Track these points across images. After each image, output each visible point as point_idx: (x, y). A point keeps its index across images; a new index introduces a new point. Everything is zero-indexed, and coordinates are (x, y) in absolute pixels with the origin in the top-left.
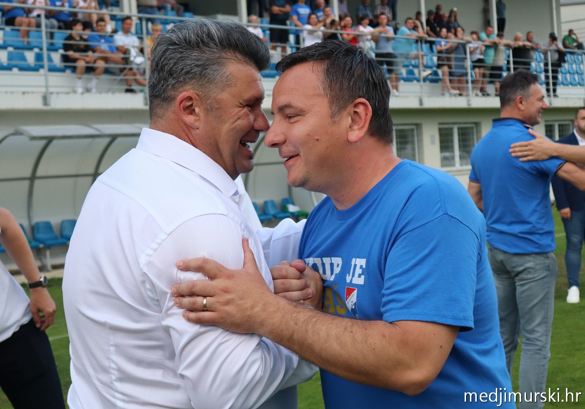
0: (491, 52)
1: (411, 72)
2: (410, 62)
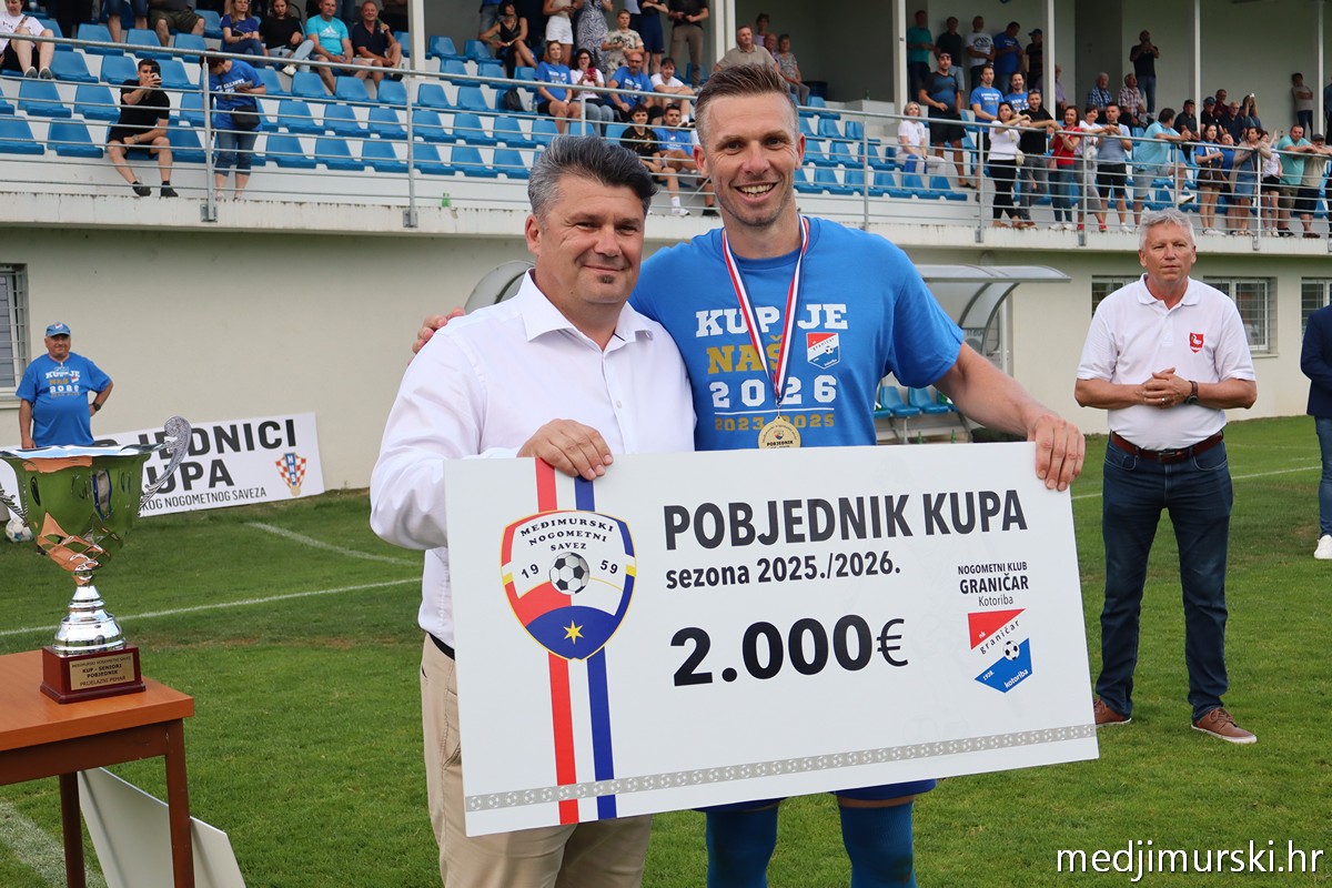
0: (1300, 165)
1: (1164, 195)
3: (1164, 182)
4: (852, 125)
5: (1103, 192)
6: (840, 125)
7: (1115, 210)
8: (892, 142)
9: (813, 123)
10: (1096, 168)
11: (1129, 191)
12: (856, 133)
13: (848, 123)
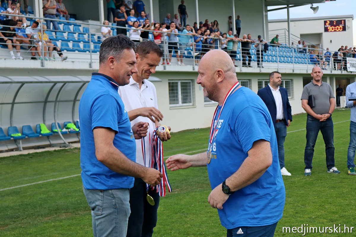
0: (231, 44)
1: (190, 53)
2: (190, 48)
3: (189, 49)
4: (85, 28)
5: (170, 52)
6: (81, 29)
7: (175, 58)
8: (99, 34)
9: (72, 27)
10: (167, 44)
11: (179, 51)
12: (86, 31)
13: (84, 28)
